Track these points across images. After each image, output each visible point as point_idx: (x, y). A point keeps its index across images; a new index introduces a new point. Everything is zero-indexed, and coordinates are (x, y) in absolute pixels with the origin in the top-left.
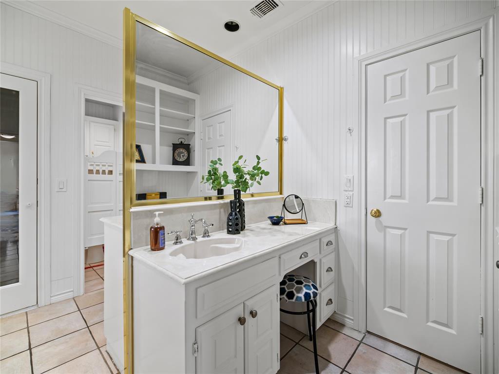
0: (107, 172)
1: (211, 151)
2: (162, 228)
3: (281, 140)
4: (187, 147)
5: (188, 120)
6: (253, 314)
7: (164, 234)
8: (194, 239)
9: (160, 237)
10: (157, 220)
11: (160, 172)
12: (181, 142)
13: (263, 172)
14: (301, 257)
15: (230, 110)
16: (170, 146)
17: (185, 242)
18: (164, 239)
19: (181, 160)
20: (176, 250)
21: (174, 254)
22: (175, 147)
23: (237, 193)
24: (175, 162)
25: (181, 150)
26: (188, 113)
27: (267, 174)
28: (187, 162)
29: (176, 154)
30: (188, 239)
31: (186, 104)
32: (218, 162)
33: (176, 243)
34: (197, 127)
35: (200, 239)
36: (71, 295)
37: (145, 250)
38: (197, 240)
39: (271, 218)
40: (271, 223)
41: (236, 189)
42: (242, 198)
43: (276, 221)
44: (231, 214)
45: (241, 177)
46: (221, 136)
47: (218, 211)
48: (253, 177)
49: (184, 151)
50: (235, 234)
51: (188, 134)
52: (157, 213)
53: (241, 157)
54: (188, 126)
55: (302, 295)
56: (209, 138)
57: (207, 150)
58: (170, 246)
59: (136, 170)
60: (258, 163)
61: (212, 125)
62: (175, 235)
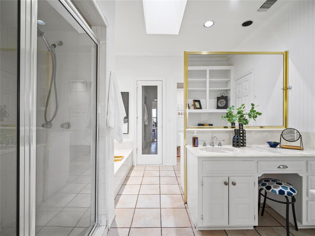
0: (180, 113)
1: (240, 99)
2: (197, 138)
3: (286, 89)
4: (226, 99)
5: (227, 82)
6: (234, 184)
7: (198, 141)
8: (213, 146)
9: (196, 142)
10: (195, 134)
11: (210, 113)
12: (222, 96)
13: (258, 113)
14: (279, 167)
15: (251, 73)
16: (215, 99)
17: (208, 146)
18: (198, 143)
19: (222, 106)
20: (203, 148)
21: (202, 149)
22: (219, 99)
23: (241, 125)
24: (218, 107)
25: (222, 100)
26: (227, 78)
27: (260, 114)
28: (226, 107)
29: (219, 103)
30: (210, 145)
31: (226, 73)
32: (232, 108)
33: (204, 146)
34: (232, 86)
35: (216, 146)
36: (172, 164)
37: (191, 146)
38: (214, 147)
39: (269, 143)
40: (269, 146)
41: (240, 123)
42: (244, 129)
43: (274, 145)
44: (235, 136)
45: (242, 116)
46: (246, 89)
47: (229, 134)
48: (250, 116)
49: (223, 101)
50: (236, 147)
51: (227, 90)
52: (195, 132)
53: (243, 105)
54: (227, 86)
55: (277, 190)
56: (239, 92)
57: (238, 99)
58: (200, 146)
59: (189, 113)
60: (253, 108)
61: (240, 84)
62: (203, 142)
